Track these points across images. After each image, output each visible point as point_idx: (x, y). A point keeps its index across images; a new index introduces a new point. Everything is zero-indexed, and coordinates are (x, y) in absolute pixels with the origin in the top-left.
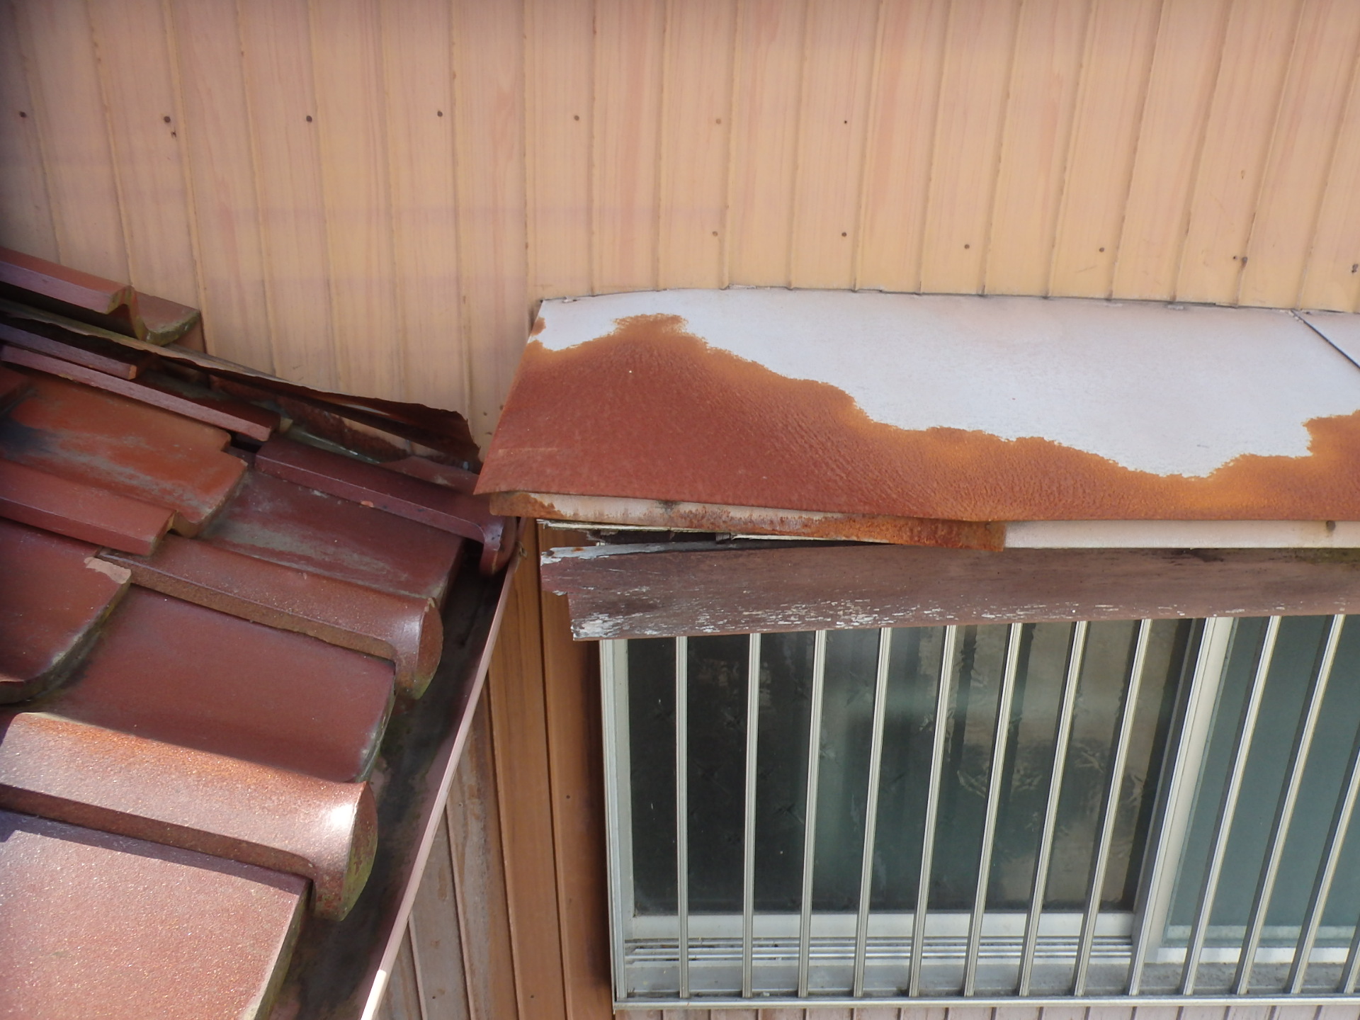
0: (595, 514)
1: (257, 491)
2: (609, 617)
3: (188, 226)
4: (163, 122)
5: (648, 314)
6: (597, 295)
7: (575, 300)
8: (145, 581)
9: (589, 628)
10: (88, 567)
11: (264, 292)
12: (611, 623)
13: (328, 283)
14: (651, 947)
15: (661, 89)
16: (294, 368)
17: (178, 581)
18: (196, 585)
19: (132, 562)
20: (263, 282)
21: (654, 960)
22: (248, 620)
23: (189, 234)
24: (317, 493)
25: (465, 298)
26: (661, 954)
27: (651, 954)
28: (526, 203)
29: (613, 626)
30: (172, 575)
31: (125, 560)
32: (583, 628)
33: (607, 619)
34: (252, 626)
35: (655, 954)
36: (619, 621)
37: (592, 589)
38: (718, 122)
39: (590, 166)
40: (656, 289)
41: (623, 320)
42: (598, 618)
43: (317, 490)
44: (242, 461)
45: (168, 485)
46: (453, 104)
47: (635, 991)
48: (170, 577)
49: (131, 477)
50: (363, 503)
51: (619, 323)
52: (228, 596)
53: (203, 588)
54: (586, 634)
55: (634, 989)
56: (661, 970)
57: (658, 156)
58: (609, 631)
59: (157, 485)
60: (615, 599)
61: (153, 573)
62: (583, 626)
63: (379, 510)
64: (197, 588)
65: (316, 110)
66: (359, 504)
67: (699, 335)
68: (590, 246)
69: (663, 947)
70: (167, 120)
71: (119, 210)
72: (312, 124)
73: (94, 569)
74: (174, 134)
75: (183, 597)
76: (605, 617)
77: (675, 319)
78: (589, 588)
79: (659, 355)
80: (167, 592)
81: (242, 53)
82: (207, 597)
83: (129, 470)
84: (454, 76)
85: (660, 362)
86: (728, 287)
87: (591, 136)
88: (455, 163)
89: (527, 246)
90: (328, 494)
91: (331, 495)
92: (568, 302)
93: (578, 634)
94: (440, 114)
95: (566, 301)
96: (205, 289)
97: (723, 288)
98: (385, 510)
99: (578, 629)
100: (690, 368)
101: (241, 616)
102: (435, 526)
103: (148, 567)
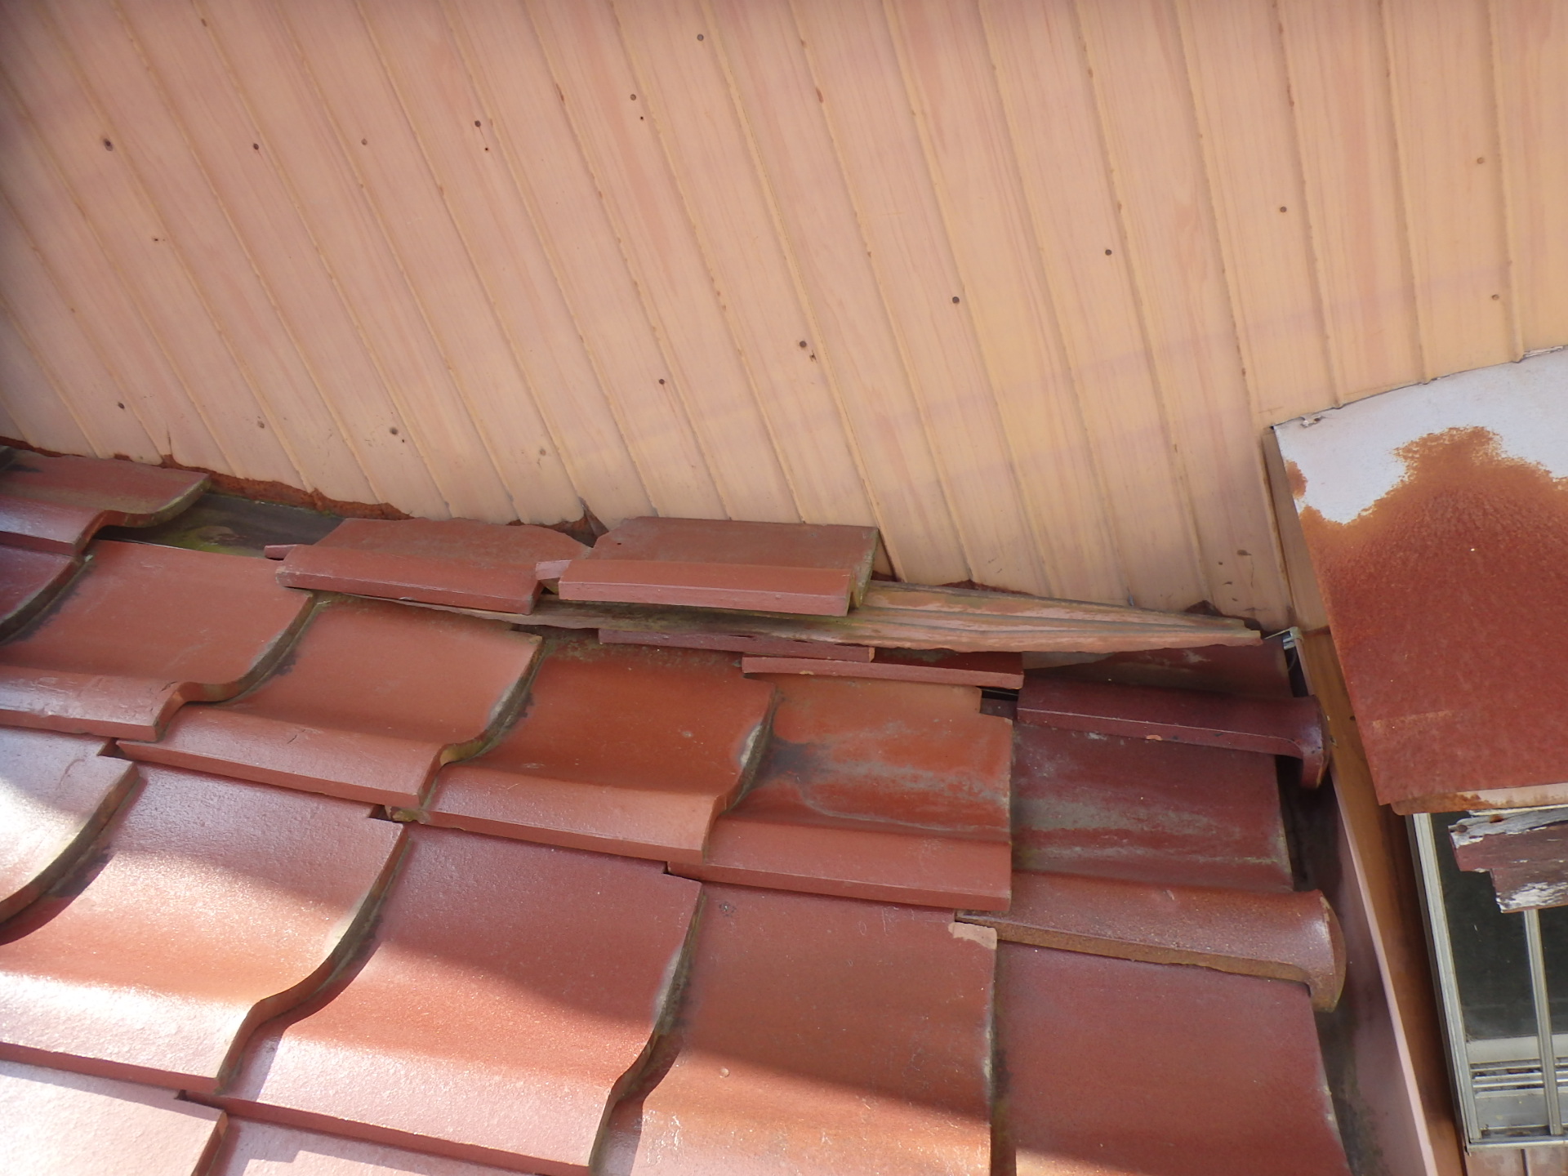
0: (1535, 798)
1: (1031, 749)
2: (1549, 885)
3: (848, 447)
4: (799, 348)
5: (1437, 432)
6: (1345, 405)
7: (1317, 420)
8: (1010, 935)
9: (1521, 898)
10: (955, 936)
11: (942, 492)
12: (1551, 891)
13: (1011, 468)
14: (1494, 1073)
15: (1394, 145)
16: (989, 562)
17: (1047, 931)
18: (1067, 934)
19: (993, 920)
20: (938, 482)
21: (1502, 1088)
22: (1129, 960)
23: (850, 453)
24: (1093, 736)
25: (1176, 446)
26: (1509, 1080)
27: (1497, 1081)
28: (1234, 325)
29: (1554, 893)
30: (1038, 927)
31: (985, 918)
32: (1514, 900)
33: (1545, 887)
34: (1136, 964)
35: (1502, 1081)
36: (1562, 888)
37: (1525, 861)
38: (1480, 161)
39: (1311, 259)
40: (1422, 382)
41: (1407, 450)
42: (1534, 888)
43: (1093, 732)
44: (1006, 720)
45: (952, 778)
46: (1123, 238)
47: (1490, 1128)
48: (1037, 929)
49: (915, 779)
50: (1149, 737)
51: (1406, 458)
52: (1102, 939)
53: (1075, 935)
54: (1518, 904)
55: (1487, 1126)
56: (1515, 1100)
57: (1402, 227)
58: (1547, 898)
59: (943, 781)
60: (1557, 867)
61: (1018, 927)
62: (1513, 897)
63: (1169, 742)
64: (1067, 937)
65: (964, 290)
66: (1145, 739)
67: (1531, 459)
68: (1325, 352)
69: (1509, 1072)
70: (803, 344)
71: (774, 451)
72: (960, 305)
73: (962, 938)
74: (813, 356)
75: (1054, 947)
76: (1543, 885)
77: (1479, 436)
78: (1521, 861)
79: (1496, 510)
80: (1036, 943)
81: (869, 254)
82: (1080, 944)
83: (908, 770)
84: (1120, 207)
85: (1504, 523)
86: (1524, 358)
87: (1307, 227)
88: (1137, 303)
89: (1244, 373)
90: (1106, 735)
91: (1110, 735)
92: (1310, 425)
93: (1507, 905)
94: (1108, 252)
95: (1306, 422)
96: (878, 504)
97: (1518, 360)
98: (1176, 741)
99: (1507, 901)
100: (1550, 524)
101: (1121, 956)
102: (1239, 748)
103: (1011, 922)
